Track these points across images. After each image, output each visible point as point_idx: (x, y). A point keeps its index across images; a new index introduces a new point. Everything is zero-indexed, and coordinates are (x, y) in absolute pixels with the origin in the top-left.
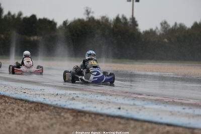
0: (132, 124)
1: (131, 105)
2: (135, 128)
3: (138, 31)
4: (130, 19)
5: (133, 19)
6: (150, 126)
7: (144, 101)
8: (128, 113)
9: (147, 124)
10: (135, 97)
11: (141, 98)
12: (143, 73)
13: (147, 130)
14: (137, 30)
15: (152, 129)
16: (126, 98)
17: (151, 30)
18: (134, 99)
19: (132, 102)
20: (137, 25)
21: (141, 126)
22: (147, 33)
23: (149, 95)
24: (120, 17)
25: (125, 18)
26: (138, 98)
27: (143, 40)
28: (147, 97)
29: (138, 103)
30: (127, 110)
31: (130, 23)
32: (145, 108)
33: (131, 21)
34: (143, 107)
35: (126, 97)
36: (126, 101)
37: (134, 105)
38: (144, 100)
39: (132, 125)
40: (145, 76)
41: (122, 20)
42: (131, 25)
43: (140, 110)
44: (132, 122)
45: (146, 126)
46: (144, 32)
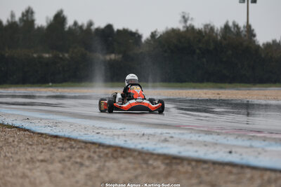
0: (248, 173)
1: (247, 147)
2: (252, 179)
3: (256, 43)
4: (244, 27)
5: (248, 27)
6: (273, 175)
7: (264, 141)
8: (242, 159)
9: (268, 173)
10: (253, 136)
11: (260, 137)
12: (263, 102)
13: (269, 181)
14: (254, 41)
15: (276, 180)
16: (239, 138)
17: (274, 42)
18: (250, 139)
19: (247, 143)
20: (254, 36)
21: (261, 176)
22: (268, 46)
23: (272, 133)
24: (231, 24)
25: (236, 26)
26: (257, 137)
27: (263, 56)
28: (268, 135)
29: (256, 143)
30: (241, 155)
31: (244, 33)
32: (266, 151)
33: (246, 29)
34: (263, 149)
35: (239, 136)
36: (240, 142)
37: (251, 147)
38: (265, 139)
39: (248, 175)
40: (267, 107)
41: (232, 29)
42: (245, 36)
43: (259, 154)
44: (248, 171)
45: (267, 175)
46: (264, 44)
